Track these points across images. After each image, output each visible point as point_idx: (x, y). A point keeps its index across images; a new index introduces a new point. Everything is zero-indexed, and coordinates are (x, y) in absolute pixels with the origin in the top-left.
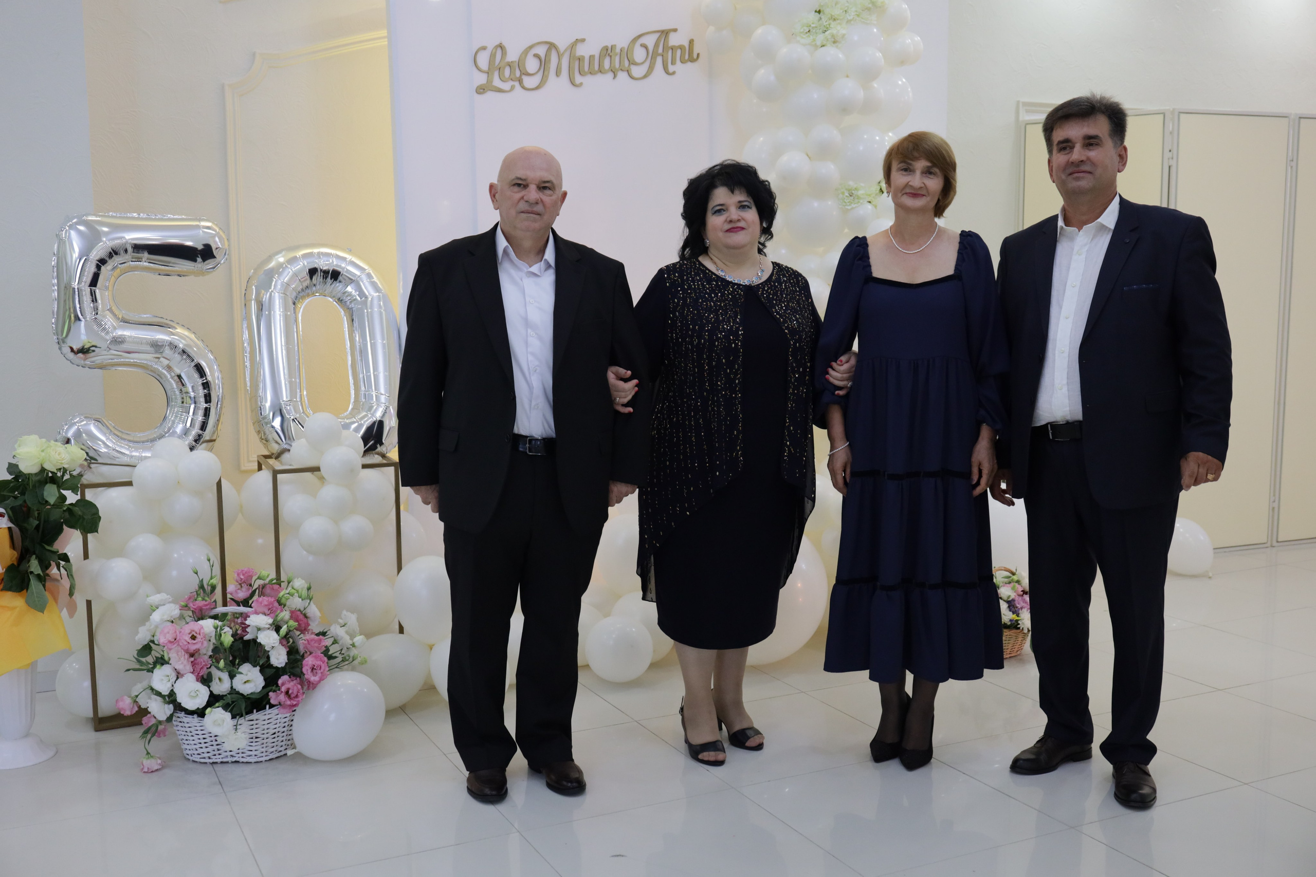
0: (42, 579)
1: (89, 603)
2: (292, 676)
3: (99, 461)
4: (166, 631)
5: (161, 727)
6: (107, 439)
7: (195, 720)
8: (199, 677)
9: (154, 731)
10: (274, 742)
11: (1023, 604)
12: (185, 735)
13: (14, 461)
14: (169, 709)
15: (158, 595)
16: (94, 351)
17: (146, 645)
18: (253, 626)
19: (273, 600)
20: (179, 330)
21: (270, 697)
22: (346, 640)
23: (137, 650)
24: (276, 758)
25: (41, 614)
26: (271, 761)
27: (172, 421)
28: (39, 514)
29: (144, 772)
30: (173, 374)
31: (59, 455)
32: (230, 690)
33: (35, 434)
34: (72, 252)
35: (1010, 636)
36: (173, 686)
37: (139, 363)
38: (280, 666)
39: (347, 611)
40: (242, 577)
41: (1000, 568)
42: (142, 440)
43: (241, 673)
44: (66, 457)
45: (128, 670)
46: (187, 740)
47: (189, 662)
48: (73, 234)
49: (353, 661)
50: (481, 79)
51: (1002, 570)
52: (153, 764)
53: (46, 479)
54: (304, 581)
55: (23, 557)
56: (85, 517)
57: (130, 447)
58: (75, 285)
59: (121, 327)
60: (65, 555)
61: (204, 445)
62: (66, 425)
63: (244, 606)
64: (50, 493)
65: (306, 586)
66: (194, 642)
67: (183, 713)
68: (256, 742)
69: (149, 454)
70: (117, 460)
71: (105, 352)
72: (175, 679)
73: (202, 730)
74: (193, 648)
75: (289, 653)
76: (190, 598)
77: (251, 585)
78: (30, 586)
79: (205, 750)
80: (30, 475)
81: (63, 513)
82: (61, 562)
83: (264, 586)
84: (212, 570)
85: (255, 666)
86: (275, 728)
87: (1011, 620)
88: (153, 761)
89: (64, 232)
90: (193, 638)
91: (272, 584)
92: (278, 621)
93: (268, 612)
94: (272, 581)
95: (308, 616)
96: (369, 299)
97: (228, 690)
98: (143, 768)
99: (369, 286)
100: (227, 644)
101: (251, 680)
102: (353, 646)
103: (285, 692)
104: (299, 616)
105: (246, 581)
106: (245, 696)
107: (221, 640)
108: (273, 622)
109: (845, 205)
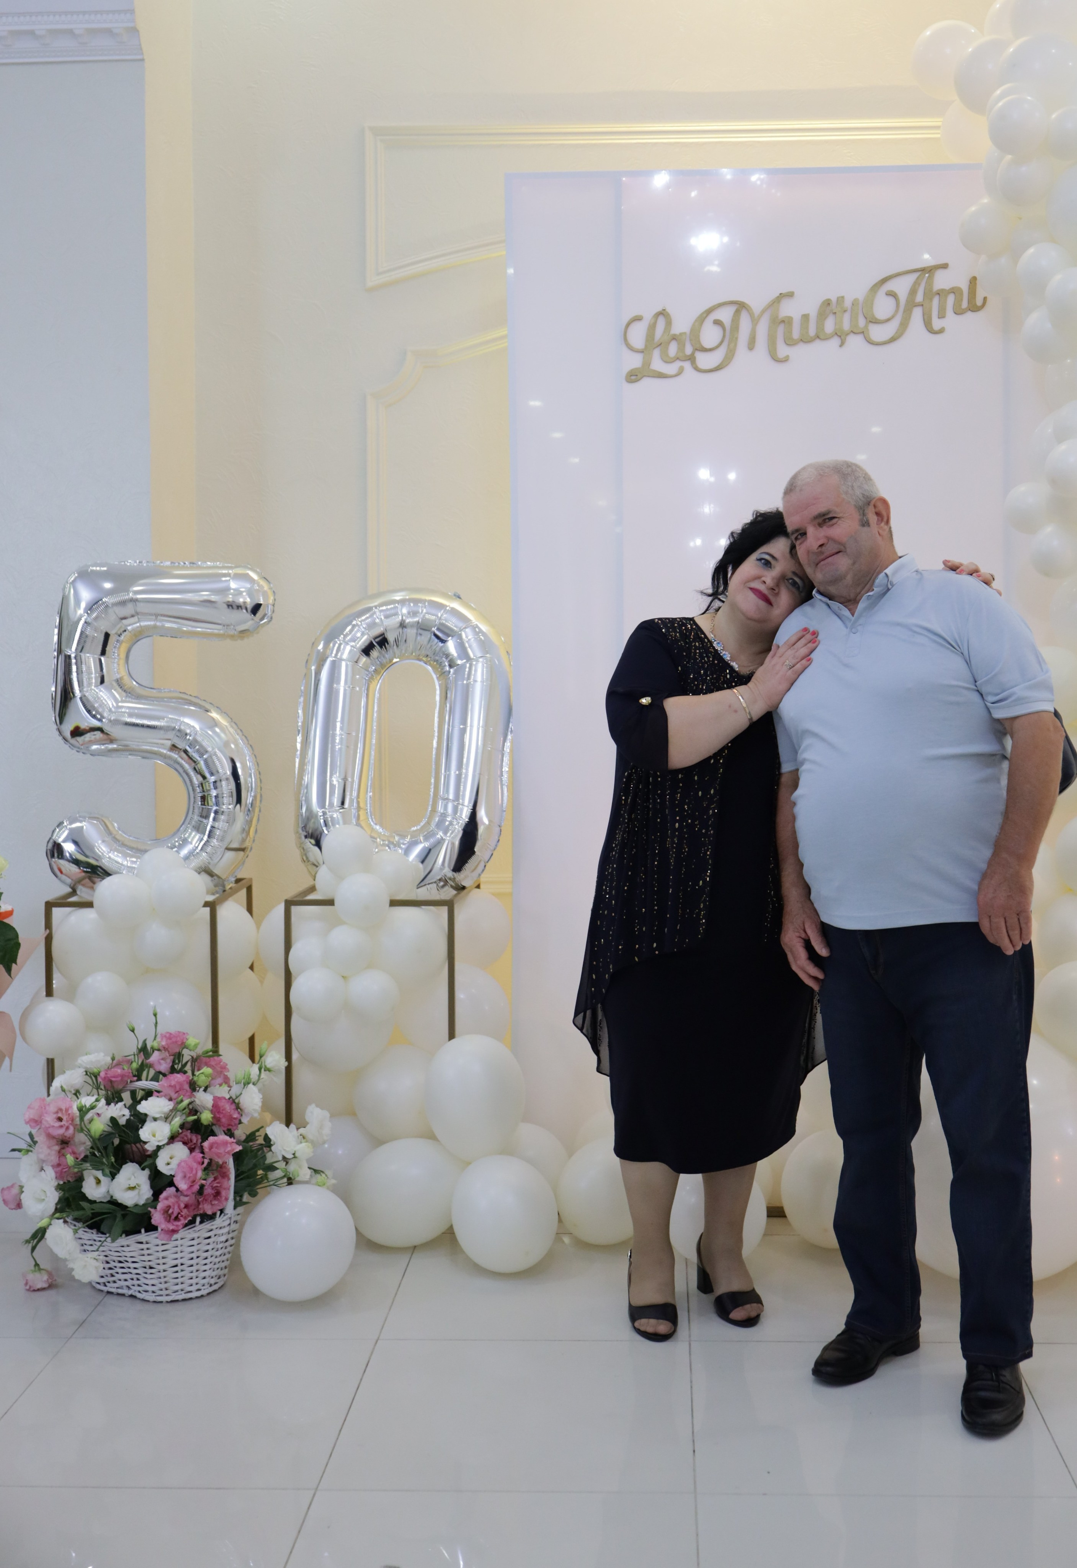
9: (39, 1235)
21: (151, 1215)
24: (184, 1300)
29: (26, 1289)
32: (107, 1196)
47: (53, 1151)
50: (634, 361)
52: (39, 1280)
58: (72, 652)
66: (59, 1125)
74: (56, 1133)
76: (112, 1064)
85: (143, 1169)
86: (176, 1259)
88: (37, 1275)
89: (67, 587)
90: (60, 1119)
91: (206, 1056)
92: (178, 1111)
93: (174, 1096)
94: (207, 1052)
95: (242, 1107)
96: (468, 665)
97: (105, 1197)
98: (26, 1284)
99: (475, 645)
100: (95, 1132)
101: (135, 1187)
102: (295, 1157)
103: (163, 1210)
104: (223, 1106)
105: (170, 1050)
106: (126, 1207)
107: (88, 1127)
108: (171, 1111)
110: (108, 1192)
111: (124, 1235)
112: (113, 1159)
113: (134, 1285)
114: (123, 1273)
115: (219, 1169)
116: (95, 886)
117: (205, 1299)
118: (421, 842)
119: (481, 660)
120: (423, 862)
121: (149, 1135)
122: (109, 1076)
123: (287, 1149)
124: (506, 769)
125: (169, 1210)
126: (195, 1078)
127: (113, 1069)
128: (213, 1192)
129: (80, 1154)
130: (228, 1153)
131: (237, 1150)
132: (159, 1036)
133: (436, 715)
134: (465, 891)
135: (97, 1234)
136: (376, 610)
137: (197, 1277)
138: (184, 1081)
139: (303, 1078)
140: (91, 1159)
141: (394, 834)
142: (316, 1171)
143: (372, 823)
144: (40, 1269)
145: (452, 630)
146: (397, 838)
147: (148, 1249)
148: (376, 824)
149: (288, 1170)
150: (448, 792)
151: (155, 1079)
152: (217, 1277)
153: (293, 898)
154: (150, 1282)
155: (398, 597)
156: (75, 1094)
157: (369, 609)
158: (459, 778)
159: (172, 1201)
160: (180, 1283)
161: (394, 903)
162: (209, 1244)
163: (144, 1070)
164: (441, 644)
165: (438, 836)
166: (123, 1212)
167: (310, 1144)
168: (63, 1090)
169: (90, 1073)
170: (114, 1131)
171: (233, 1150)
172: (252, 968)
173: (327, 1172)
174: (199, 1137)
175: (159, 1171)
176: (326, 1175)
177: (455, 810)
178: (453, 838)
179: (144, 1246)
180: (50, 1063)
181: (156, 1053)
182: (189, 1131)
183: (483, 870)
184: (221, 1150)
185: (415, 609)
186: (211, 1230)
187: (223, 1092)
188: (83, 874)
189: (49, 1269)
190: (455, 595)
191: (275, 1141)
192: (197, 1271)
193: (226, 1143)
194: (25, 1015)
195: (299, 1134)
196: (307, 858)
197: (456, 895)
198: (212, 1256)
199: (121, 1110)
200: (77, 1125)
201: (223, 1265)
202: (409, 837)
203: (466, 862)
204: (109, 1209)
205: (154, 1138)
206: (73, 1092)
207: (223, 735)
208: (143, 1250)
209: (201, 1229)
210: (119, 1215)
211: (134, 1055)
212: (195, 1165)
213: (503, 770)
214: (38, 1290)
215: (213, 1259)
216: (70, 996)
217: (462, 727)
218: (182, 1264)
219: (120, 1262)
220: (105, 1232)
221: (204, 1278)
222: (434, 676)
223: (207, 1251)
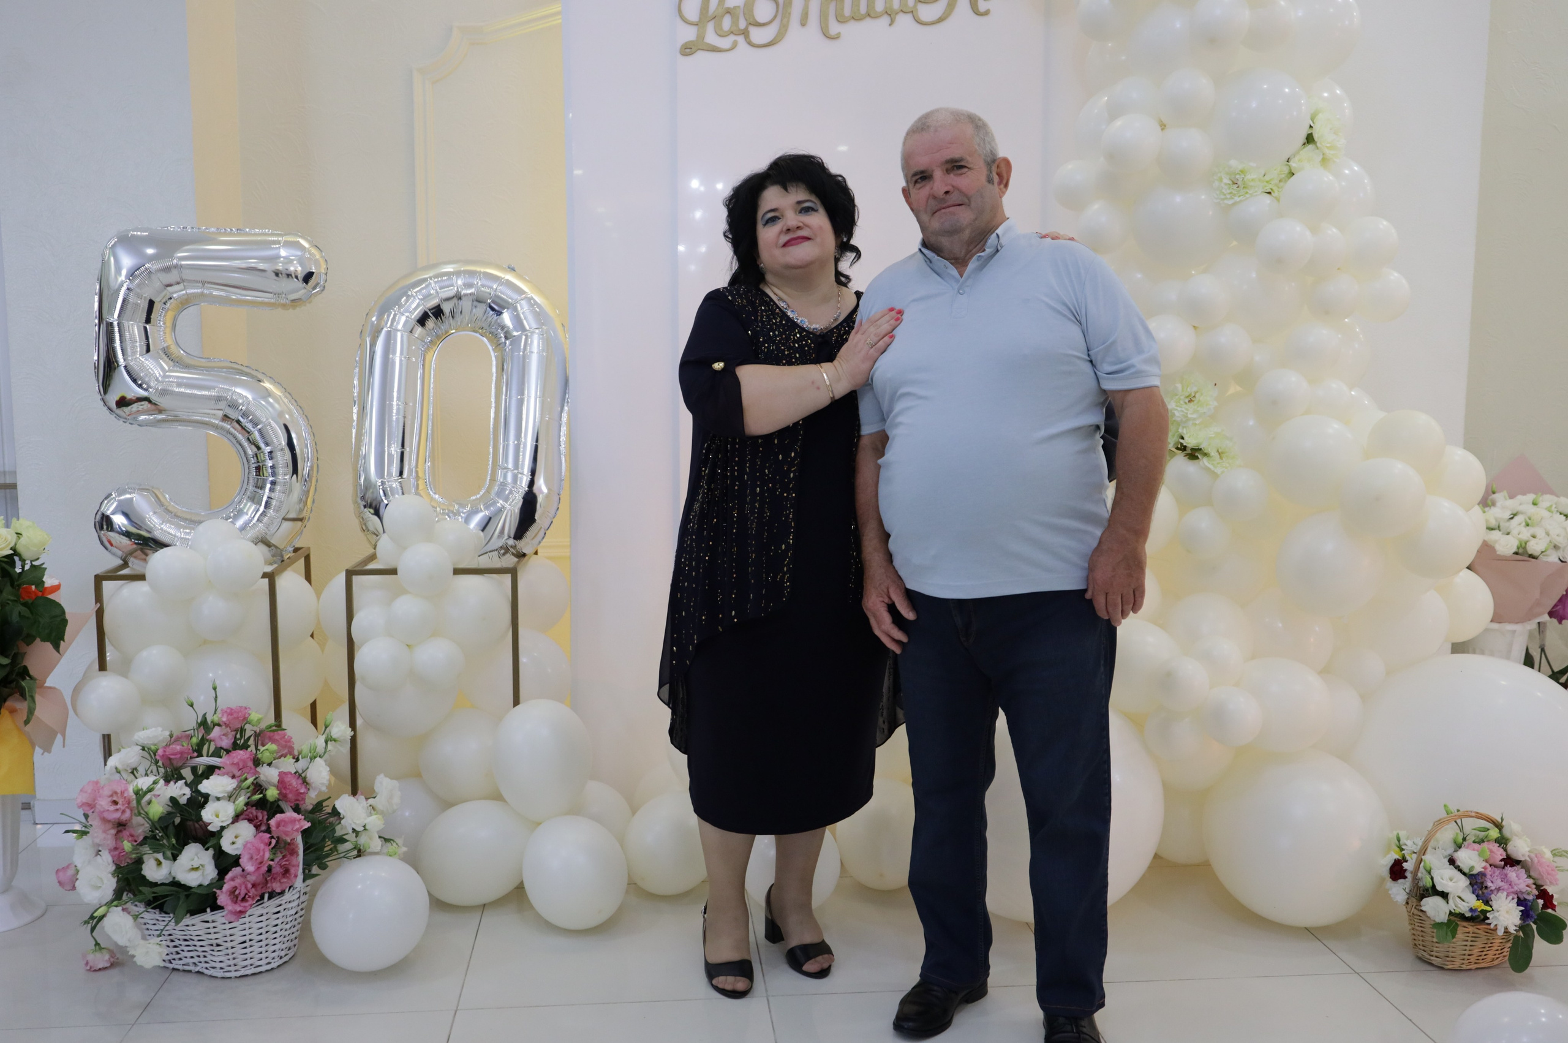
10: (246, 954)
11: (1501, 884)
21: (217, 895)
24: (254, 974)
26: (240, 979)
29: (88, 969)
32: (169, 877)
35: (1475, 935)
40: (228, 719)
41: (1466, 814)
43: (185, 858)
47: (109, 834)
50: (689, 34)
51: (1475, 816)
52: (99, 960)
56: (41, 620)
58: (115, 318)
66: (115, 808)
74: (111, 816)
76: (170, 740)
83: (260, 734)
85: (203, 848)
86: (246, 934)
87: (1471, 910)
88: (98, 955)
89: (109, 249)
90: (115, 803)
91: (270, 731)
92: (242, 789)
93: (237, 773)
94: (271, 727)
95: (308, 782)
96: (524, 337)
97: (167, 878)
98: (87, 964)
99: (530, 317)
100: (153, 816)
101: (199, 867)
102: (365, 829)
103: (230, 891)
104: (289, 782)
105: (231, 725)
106: (191, 888)
107: (146, 810)
108: (235, 789)
109: (1224, 199)
110: (170, 873)
111: (188, 915)
112: (174, 841)
113: (200, 962)
114: (189, 951)
115: (287, 846)
116: (147, 558)
117: (275, 971)
118: (481, 511)
119: (537, 331)
120: (483, 530)
121: (212, 815)
122: (167, 753)
123: (357, 822)
124: (563, 439)
125: (235, 890)
126: (259, 756)
127: (171, 746)
128: (282, 870)
129: (138, 837)
130: (297, 830)
131: (306, 827)
132: (219, 711)
133: (493, 386)
134: (526, 558)
135: (160, 914)
136: (432, 281)
137: (266, 952)
138: (248, 758)
139: (368, 744)
140: (151, 840)
141: (453, 503)
142: (386, 840)
143: (431, 493)
144: (101, 949)
145: (507, 302)
146: (456, 507)
147: (214, 927)
148: (435, 494)
149: (358, 843)
150: (506, 460)
151: (217, 753)
152: (287, 949)
153: (355, 567)
154: (218, 959)
155: (449, 268)
156: (132, 773)
157: (425, 280)
158: (517, 448)
159: (238, 881)
160: (249, 959)
161: (457, 572)
162: (278, 919)
163: (205, 744)
164: (495, 316)
165: (499, 505)
166: (186, 893)
167: (381, 817)
168: (118, 772)
169: (148, 749)
170: (174, 811)
171: (301, 828)
172: (312, 636)
173: (400, 841)
174: (265, 813)
175: (223, 851)
176: (397, 844)
177: (515, 478)
178: (512, 506)
179: (210, 925)
180: (107, 740)
181: (217, 729)
182: (254, 808)
183: (543, 538)
184: (289, 828)
185: (471, 281)
186: (280, 905)
187: (288, 765)
188: (135, 546)
189: (111, 948)
190: (509, 268)
191: (345, 815)
192: (266, 945)
193: (293, 821)
194: (77, 690)
195: (369, 805)
196: (367, 528)
197: (518, 562)
198: (281, 930)
199: (181, 789)
200: (134, 807)
201: (293, 937)
202: (469, 506)
203: (527, 530)
204: (171, 891)
205: (217, 819)
206: (130, 771)
207: (276, 406)
208: (209, 928)
209: (270, 905)
210: (182, 898)
211: (194, 730)
212: (262, 846)
213: (561, 440)
214: (100, 969)
215: (283, 933)
216: (124, 670)
217: (519, 397)
218: (250, 940)
219: (186, 940)
220: (168, 911)
221: (274, 951)
222: (490, 348)
223: (277, 925)
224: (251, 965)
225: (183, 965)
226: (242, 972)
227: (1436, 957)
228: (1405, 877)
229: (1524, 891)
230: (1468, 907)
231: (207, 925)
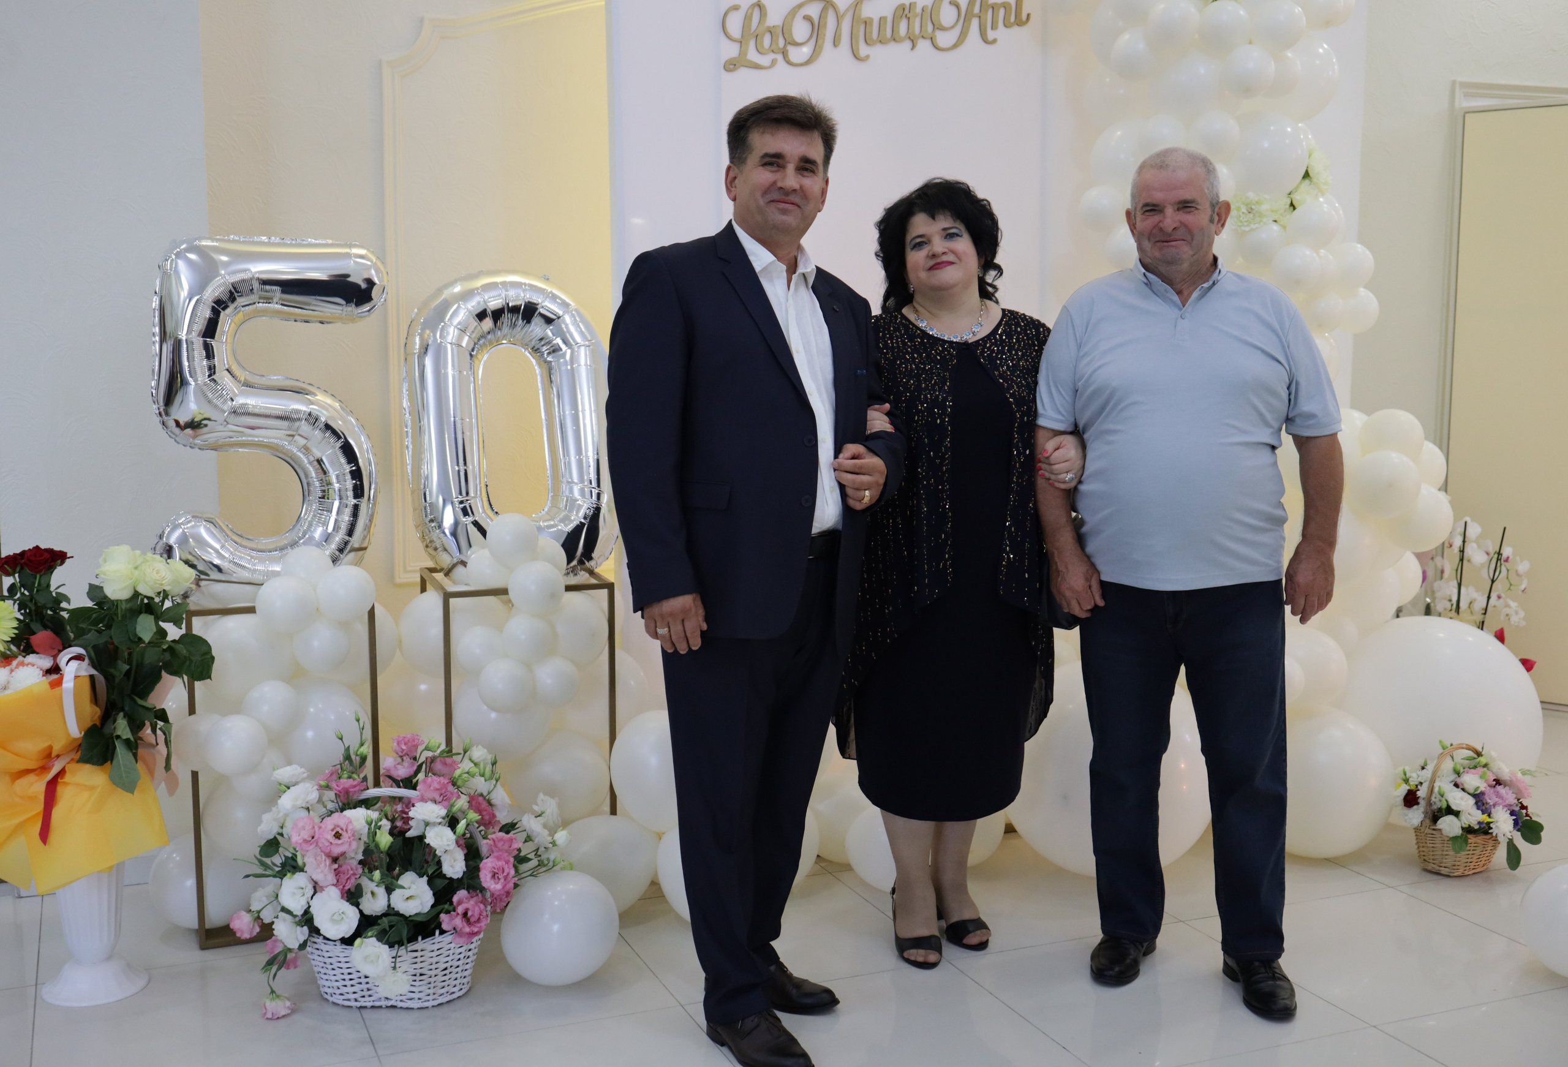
0: (132, 746)
1: (195, 775)
2: (471, 891)
3: (212, 577)
4: (301, 824)
5: (290, 956)
6: (222, 547)
7: (339, 950)
8: (344, 891)
9: (280, 960)
10: (444, 981)
11: (1497, 799)
12: (323, 967)
13: (96, 582)
14: (302, 933)
15: (288, 768)
16: (206, 426)
17: (271, 840)
18: (418, 820)
19: (446, 782)
20: (320, 397)
22: (542, 835)
23: (259, 846)
24: (448, 1002)
25: (132, 795)
26: (439, 1007)
27: (309, 522)
28: (130, 654)
29: (267, 1019)
30: (312, 459)
31: (157, 573)
32: (386, 909)
33: (126, 544)
34: (179, 287)
35: (1476, 845)
36: (308, 903)
37: (267, 442)
38: (455, 877)
39: (545, 794)
40: (404, 747)
41: (1460, 746)
42: (269, 547)
43: (402, 887)
44: (167, 576)
45: (247, 876)
46: (325, 974)
47: (331, 870)
48: (181, 265)
49: (554, 866)
50: (731, 51)
51: (1463, 748)
52: (280, 1007)
53: (141, 608)
54: (485, 750)
55: (108, 715)
56: (193, 658)
57: (252, 557)
58: (183, 336)
59: (242, 393)
60: (163, 710)
61: (352, 555)
62: (168, 526)
63: (405, 787)
64: (145, 627)
65: (490, 758)
66: (339, 842)
67: (321, 937)
68: (420, 981)
69: (277, 568)
70: (234, 575)
71: (221, 427)
72: (312, 893)
73: (346, 962)
74: (336, 851)
75: (467, 858)
76: (332, 774)
77: (415, 759)
78: (115, 756)
79: (350, 989)
80: (119, 602)
81: (163, 654)
82: (159, 722)
83: (433, 760)
84: (361, 734)
85: (421, 876)
86: (447, 962)
87: (1479, 823)
88: (277, 1000)
89: (169, 261)
90: (338, 836)
91: (443, 757)
93: (439, 799)
94: (443, 752)
95: (494, 802)
97: (383, 909)
98: (265, 1013)
99: (580, 329)
100: (384, 847)
101: (416, 896)
102: (554, 845)
103: (462, 914)
104: (481, 804)
106: (411, 917)
107: (376, 841)
109: (1240, 226)
110: (389, 905)
117: (464, 997)
123: (547, 839)
125: (467, 912)
147: (421, 956)
150: (571, 476)
160: (447, 986)
161: (567, 589)
166: (404, 922)
175: (442, 876)
210: (405, 927)
214: (282, 1017)
222: (534, 361)
224: (447, 992)
225: (373, 1001)
226: (440, 1000)
227: (1445, 867)
228: (1418, 804)
229: (1512, 803)
230: (1477, 820)
231: (415, 954)
